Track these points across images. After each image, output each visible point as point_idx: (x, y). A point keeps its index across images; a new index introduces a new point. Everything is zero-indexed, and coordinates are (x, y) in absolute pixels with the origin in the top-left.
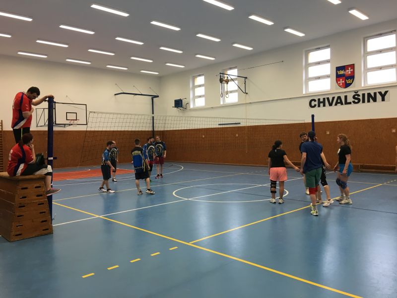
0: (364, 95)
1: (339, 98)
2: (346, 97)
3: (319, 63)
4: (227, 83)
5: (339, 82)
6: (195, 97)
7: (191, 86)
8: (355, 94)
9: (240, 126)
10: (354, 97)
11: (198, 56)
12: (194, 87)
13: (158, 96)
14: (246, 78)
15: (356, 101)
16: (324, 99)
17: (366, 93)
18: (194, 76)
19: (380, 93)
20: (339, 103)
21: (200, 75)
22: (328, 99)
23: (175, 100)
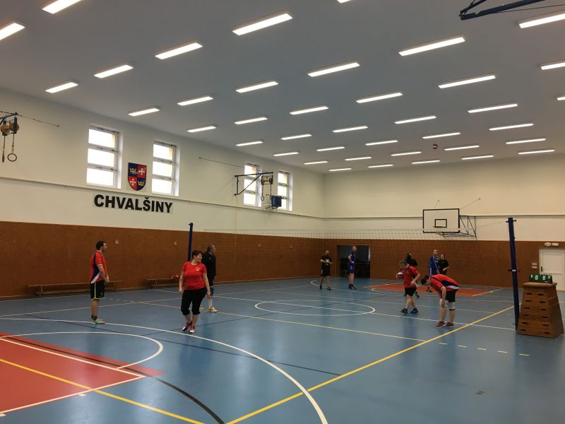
0: (153, 202)
1: (130, 200)
2: (137, 201)
5: (131, 182)
8: (145, 199)
10: (144, 203)
15: (147, 208)
16: (114, 198)
17: (156, 201)
19: (166, 203)
20: (129, 206)
22: (118, 198)
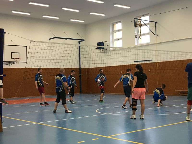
4: (141, 27)
6: (114, 40)
7: (111, 31)
9: (152, 62)
11: (116, 5)
12: (114, 32)
13: (84, 40)
14: (157, 22)
18: (113, 23)
21: (118, 22)
23: (98, 43)
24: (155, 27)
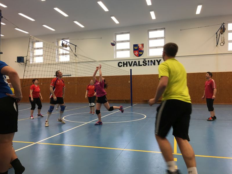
1: (135, 62)
2: (139, 62)
3: (122, 42)
4: (66, 47)
5: (135, 53)
6: (33, 57)
7: (31, 47)
8: (144, 60)
9: (71, 76)
10: (143, 62)
11: (45, 26)
12: (34, 49)
13: (2, 53)
14: (76, 46)
15: (145, 64)
16: (127, 62)
17: (150, 60)
19: (157, 60)
20: (135, 65)
22: (129, 62)
23: (18, 57)
24: (75, 49)
